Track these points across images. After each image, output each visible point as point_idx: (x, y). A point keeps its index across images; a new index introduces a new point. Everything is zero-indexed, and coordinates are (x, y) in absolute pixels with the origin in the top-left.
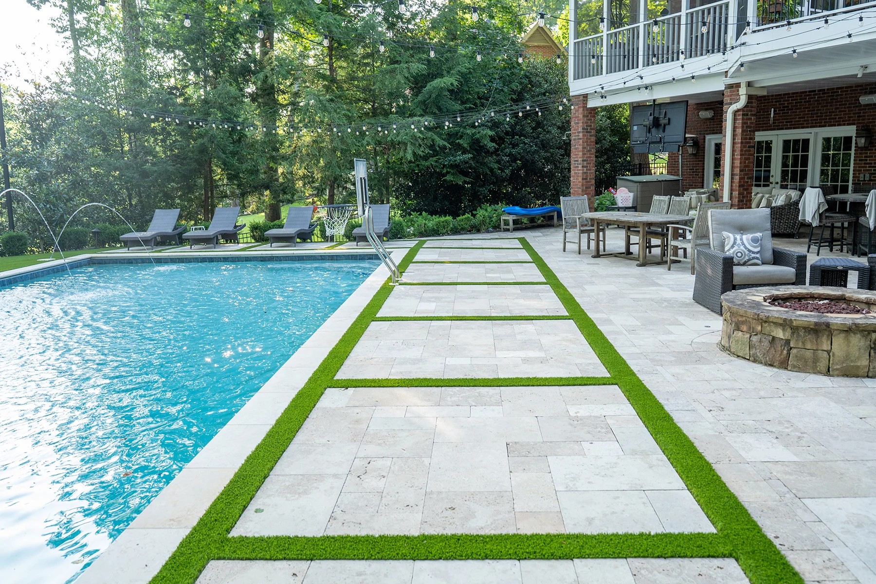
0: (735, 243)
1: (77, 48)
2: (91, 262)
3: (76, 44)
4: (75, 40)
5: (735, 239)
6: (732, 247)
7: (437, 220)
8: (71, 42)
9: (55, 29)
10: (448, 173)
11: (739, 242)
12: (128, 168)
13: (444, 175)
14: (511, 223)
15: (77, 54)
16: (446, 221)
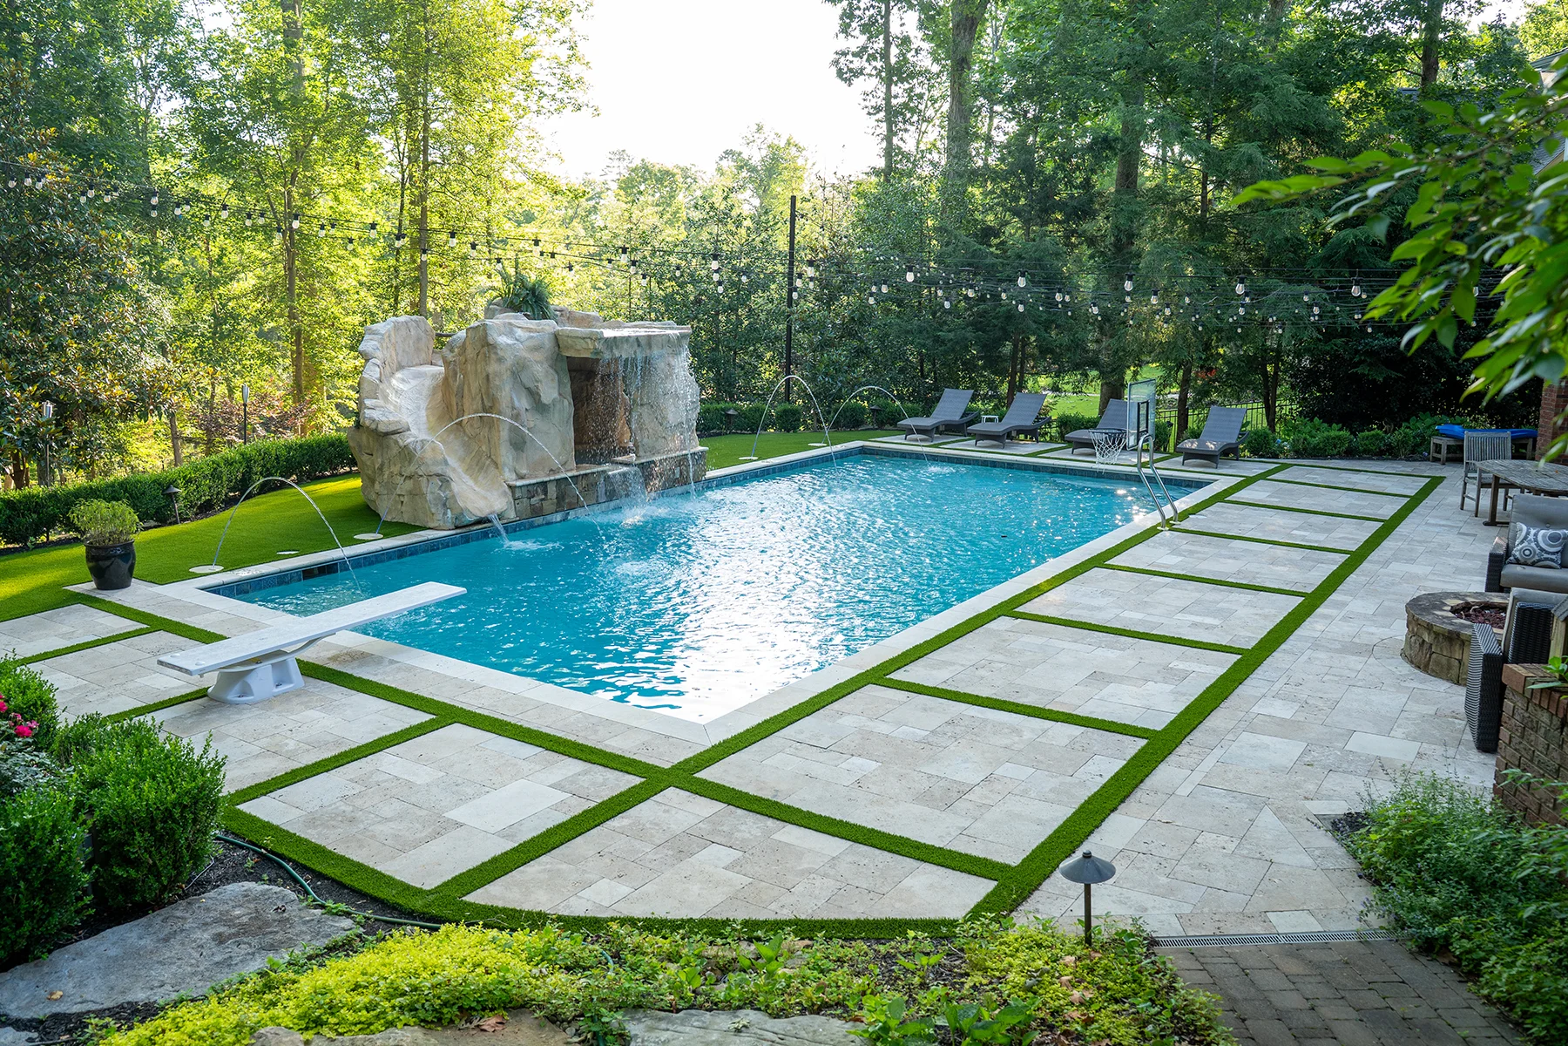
0: (1525, 538)
1: (891, 134)
2: (863, 451)
3: (890, 130)
4: (890, 121)
5: (1528, 533)
6: (1522, 542)
7: (1333, 433)
8: (884, 125)
9: (866, 110)
10: (1361, 362)
11: (1531, 537)
12: (920, 332)
13: (1356, 365)
14: (1444, 450)
15: (890, 142)
16: (1339, 438)
